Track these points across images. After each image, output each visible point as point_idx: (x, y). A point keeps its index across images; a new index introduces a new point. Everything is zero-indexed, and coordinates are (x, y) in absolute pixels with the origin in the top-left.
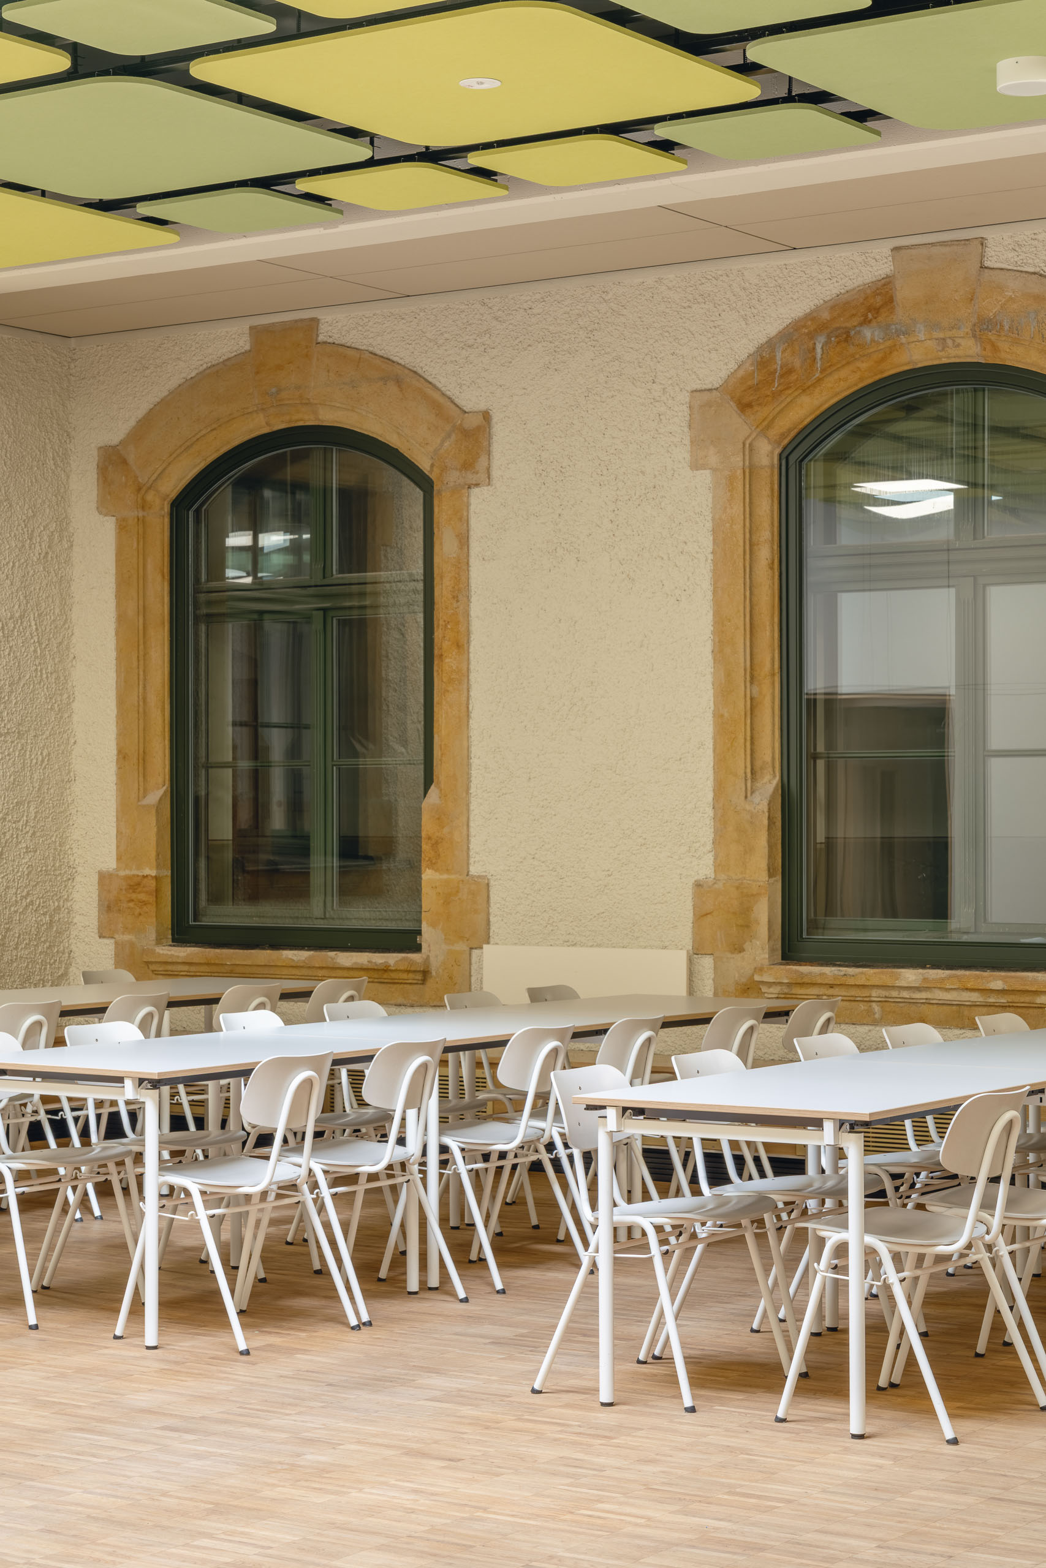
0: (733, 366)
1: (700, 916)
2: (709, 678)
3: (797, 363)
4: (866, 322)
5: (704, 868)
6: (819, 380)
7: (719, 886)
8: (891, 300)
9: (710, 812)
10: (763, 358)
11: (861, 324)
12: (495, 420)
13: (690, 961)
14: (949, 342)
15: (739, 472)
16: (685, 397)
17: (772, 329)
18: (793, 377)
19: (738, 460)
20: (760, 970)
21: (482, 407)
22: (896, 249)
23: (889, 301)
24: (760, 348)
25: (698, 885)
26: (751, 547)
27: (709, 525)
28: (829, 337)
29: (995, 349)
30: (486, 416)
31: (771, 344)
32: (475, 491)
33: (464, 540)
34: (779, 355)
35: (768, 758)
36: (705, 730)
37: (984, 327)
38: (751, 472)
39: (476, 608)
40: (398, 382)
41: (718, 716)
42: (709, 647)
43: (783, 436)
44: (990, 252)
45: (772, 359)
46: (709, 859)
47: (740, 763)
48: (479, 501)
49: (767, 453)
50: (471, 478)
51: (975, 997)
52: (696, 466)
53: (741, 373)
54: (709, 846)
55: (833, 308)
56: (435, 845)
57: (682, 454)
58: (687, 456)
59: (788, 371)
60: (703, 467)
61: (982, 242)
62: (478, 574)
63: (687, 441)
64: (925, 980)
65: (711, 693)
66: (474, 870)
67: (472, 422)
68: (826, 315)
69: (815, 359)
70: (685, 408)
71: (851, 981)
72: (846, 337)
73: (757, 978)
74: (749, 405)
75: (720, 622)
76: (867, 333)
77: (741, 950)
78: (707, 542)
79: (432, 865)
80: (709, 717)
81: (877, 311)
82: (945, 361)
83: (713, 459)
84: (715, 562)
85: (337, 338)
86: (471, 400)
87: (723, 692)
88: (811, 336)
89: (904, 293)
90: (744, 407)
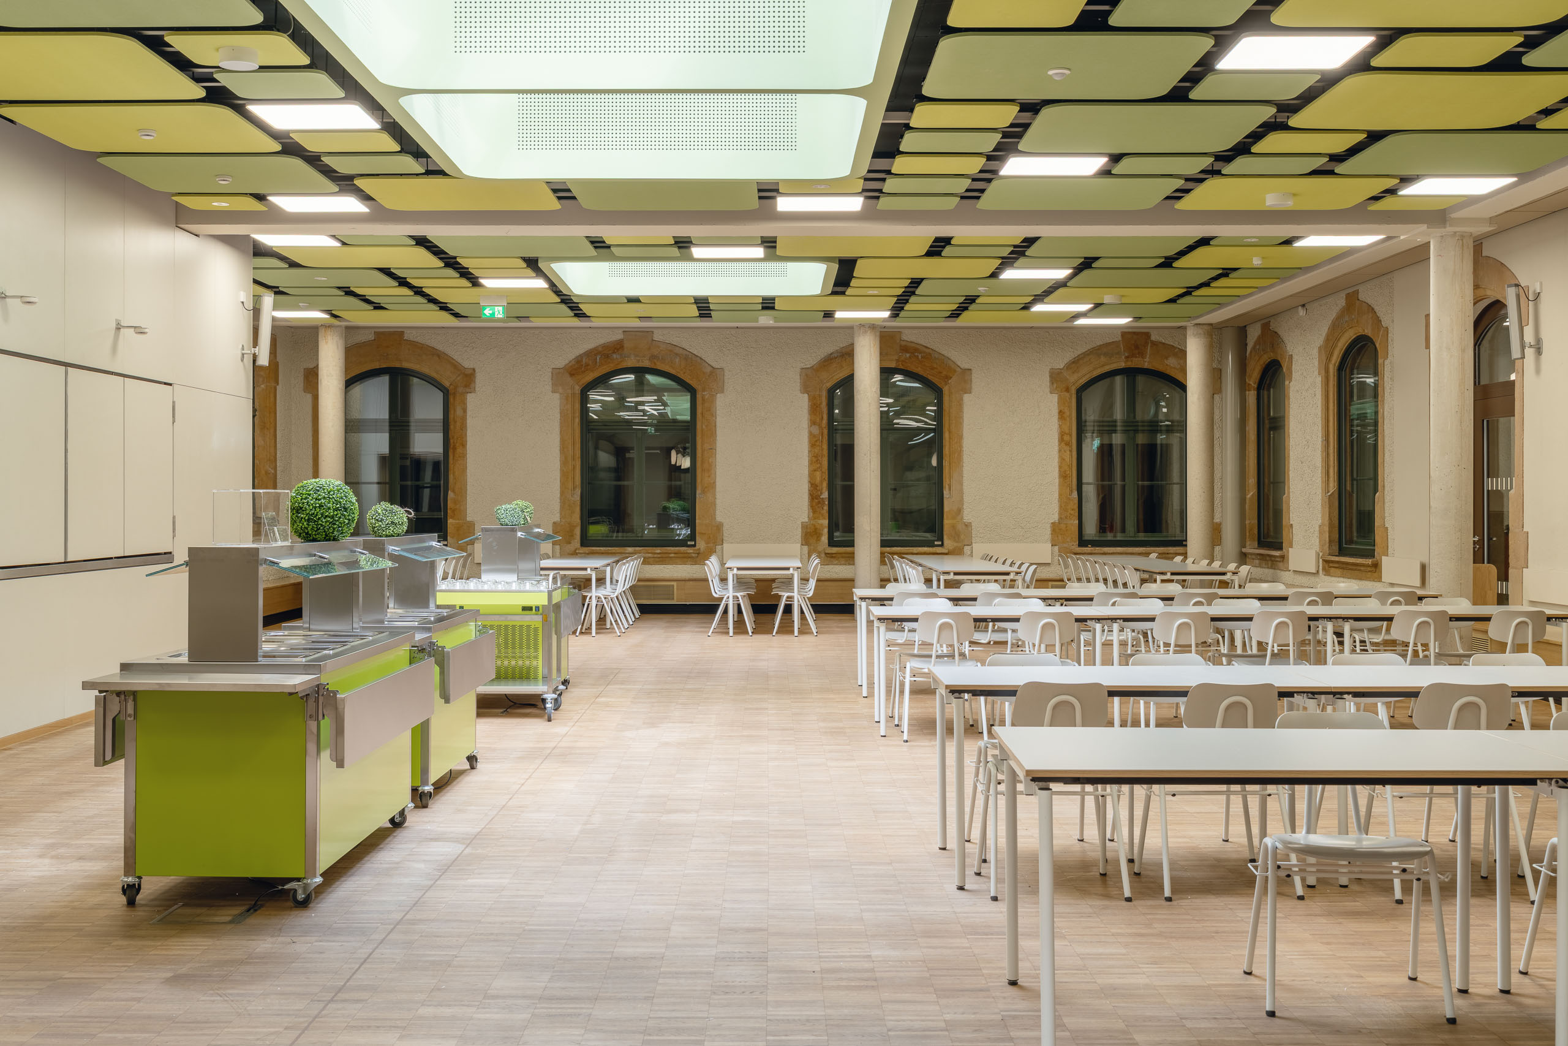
0: (567, 362)
2: (558, 459)
3: (590, 363)
4: (614, 352)
5: (557, 518)
6: (597, 368)
7: (562, 523)
8: (623, 347)
9: (559, 500)
10: (578, 360)
12: (477, 371)
14: (640, 361)
15: (568, 395)
16: (550, 370)
17: (582, 352)
18: (589, 367)
19: (569, 391)
20: (577, 549)
21: (472, 367)
22: (623, 331)
23: (622, 347)
24: (577, 357)
25: (554, 523)
26: (574, 418)
27: (558, 410)
28: (601, 355)
29: (655, 364)
30: (474, 370)
31: (581, 356)
32: (469, 395)
33: (465, 411)
34: (584, 360)
35: (578, 484)
36: (556, 475)
37: (653, 357)
38: (574, 394)
39: (469, 433)
40: (439, 356)
41: (562, 470)
42: (558, 448)
43: (582, 384)
44: (655, 336)
45: (582, 361)
46: (558, 515)
47: (570, 486)
48: (471, 399)
49: (578, 389)
50: (468, 390)
51: (650, 555)
52: (553, 392)
53: (570, 364)
54: (558, 511)
55: (603, 347)
56: (454, 511)
57: (549, 388)
58: (551, 389)
59: (587, 365)
60: (557, 393)
61: (653, 332)
62: (470, 422)
63: (550, 383)
65: (559, 463)
66: (468, 519)
67: (470, 372)
68: (600, 349)
69: (596, 362)
70: (550, 374)
71: (612, 552)
72: (607, 356)
73: (577, 551)
75: (562, 442)
76: (615, 356)
77: (570, 543)
78: (558, 416)
79: (452, 517)
80: (559, 471)
81: (618, 350)
82: (637, 366)
83: (561, 390)
84: (561, 423)
85: (411, 339)
86: (467, 364)
87: (564, 463)
88: (596, 355)
89: (626, 345)
90: (572, 375)
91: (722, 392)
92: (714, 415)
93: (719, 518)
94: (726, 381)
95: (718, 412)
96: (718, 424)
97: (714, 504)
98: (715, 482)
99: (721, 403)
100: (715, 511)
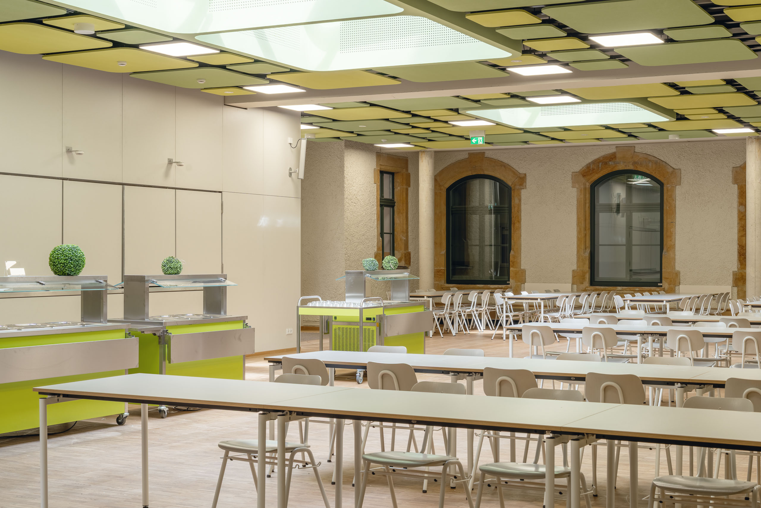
0: (581, 168)
1: (574, 277)
2: (576, 230)
3: (595, 168)
5: (575, 267)
6: (600, 171)
7: (578, 271)
9: (576, 256)
10: (588, 166)
11: (609, 161)
12: (527, 175)
13: (572, 286)
14: (627, 166)
15: (583, 189)
16: (571, 173)
17: (590, 161)
18: (595, 171)
19: (582, 187)
20: (587, 287)
21: (524, 172)
22: (616, 147)
23: (615, 157)
24: (587, 164)
25: (573, 271)
26: (585, 203)
27: (576, 199)
28: (602, 163)
29: (637, 167)
30: (525, 174)
31: (590, 164)
32: (523, 190)
33: (520, 200)
34: (591, 166)
35: (588, 246)
36: (575, 240)
37: (635, 163)
38: (585, 189)
39: (523, 214)
40: (505, 166)
41: (578, 237)
42: (576, 223)
43: (591, 182)
44: (636, 149)
45: (590, 167)
46: (576, 265)
47: (583, 247)
48: (524, 193)
49: (588, 185)
50: (522, 187)
51: (633, 292)
52: (573, 187)
53: (583, 169)
54: (576, 263)
55: (603, 158)
56: (513, 263)
57: (570, 185)
58: (571, 185)
59: (593, 170)
60: (575, 188)
61: (634, 147)
62: (523, 207)
63: (571, 182)
64: (623, 289)
65: (576, 232)
66: (522, 268)
67: (522, 176)
68: (602, 159)
69: (599, 167)
70: (571, 176)
71: (607, 289)
72: (606, 163)
73: (587, 289)
74: (585, 176)
75: (578, 219)
76: (610, 163)
77: (583, 283)
78: (576, 202)
79: (512, 267)
80: (576, 237)
81: (612, 159)
82: (626, 169)
83: (577, 186)
84: (577, 207)
85: (489, 156)
86: (521, 171)
87: (579, 232)
88: (599, 163)
89: (618, 155)
91: (680, 185)
92: (674, 200)
93: (677, 268)
94: (682, 177)
95: (677, 198)
96: (677, 206)
97: (674, 259)
98: (675, 245)
99: (679, 191)
100: (675, 263)
